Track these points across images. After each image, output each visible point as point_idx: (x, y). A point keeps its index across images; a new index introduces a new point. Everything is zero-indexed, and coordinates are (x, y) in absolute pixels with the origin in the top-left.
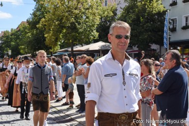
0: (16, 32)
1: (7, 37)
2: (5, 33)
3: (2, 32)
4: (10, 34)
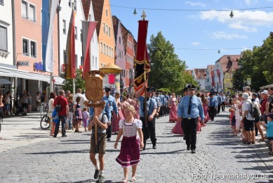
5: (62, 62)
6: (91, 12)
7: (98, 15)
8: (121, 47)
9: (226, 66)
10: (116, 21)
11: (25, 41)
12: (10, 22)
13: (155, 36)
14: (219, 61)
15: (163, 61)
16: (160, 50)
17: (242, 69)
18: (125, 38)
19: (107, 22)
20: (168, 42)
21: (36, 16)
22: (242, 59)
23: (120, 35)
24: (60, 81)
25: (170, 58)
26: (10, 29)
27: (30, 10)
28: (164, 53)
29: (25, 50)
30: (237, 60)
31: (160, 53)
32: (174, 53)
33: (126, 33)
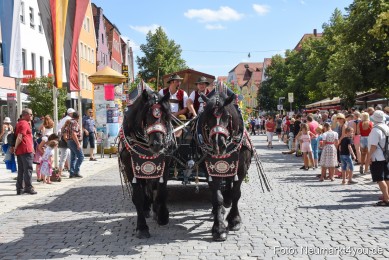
0: (296, 56)
1: (279, 68)
2: (273, 60)
3: (266, 60)
4: (284, 61)
8: (104, 48)
9: (242, 77)
10: (97, 11)
13: (154, 32)
14: (233, 70)
15: (167, 69)
16: (162, 53)
17: (270, 81)
20: (172, 43)
22: (269, 68)
23: (102, 30)
25: (176, 64)
28: (167, 58)
30: (258, 70)
31: (162, 57)
32: (181, 58)
33: (111, 28)
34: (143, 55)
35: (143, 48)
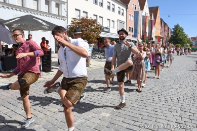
5: (142, 34)
6: (153, 17)
7: (155, 18)
8: (163, 29)
10: (161, 20)
11: (130, 27)
12: (125, 21)
18: (165, 26)
19: (158, 20)
21: (132, 19)
23: (163, 25)
24: (140, 41)
26: (125, 24)
27: (132, 17)
29: (130, 30)
33: (165, 24)
34: (173, 31)
35: (173, 29)
